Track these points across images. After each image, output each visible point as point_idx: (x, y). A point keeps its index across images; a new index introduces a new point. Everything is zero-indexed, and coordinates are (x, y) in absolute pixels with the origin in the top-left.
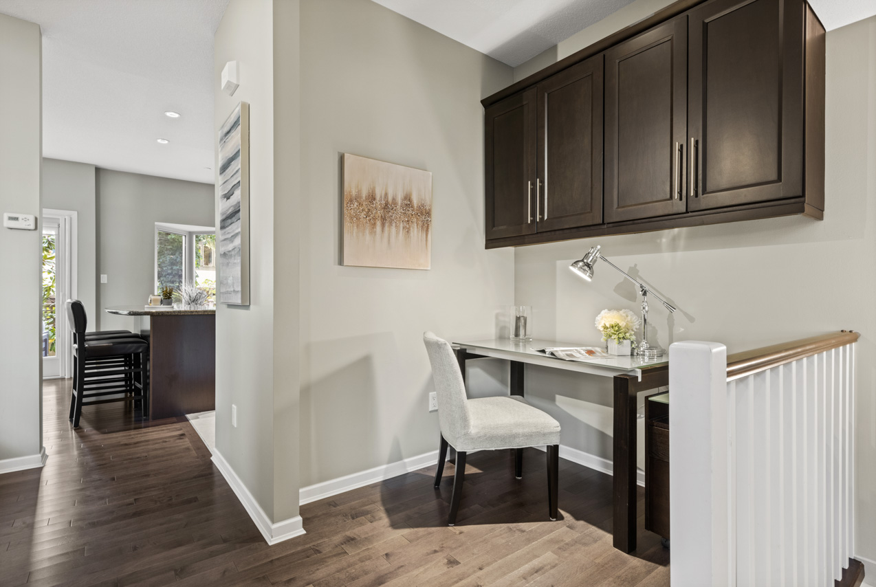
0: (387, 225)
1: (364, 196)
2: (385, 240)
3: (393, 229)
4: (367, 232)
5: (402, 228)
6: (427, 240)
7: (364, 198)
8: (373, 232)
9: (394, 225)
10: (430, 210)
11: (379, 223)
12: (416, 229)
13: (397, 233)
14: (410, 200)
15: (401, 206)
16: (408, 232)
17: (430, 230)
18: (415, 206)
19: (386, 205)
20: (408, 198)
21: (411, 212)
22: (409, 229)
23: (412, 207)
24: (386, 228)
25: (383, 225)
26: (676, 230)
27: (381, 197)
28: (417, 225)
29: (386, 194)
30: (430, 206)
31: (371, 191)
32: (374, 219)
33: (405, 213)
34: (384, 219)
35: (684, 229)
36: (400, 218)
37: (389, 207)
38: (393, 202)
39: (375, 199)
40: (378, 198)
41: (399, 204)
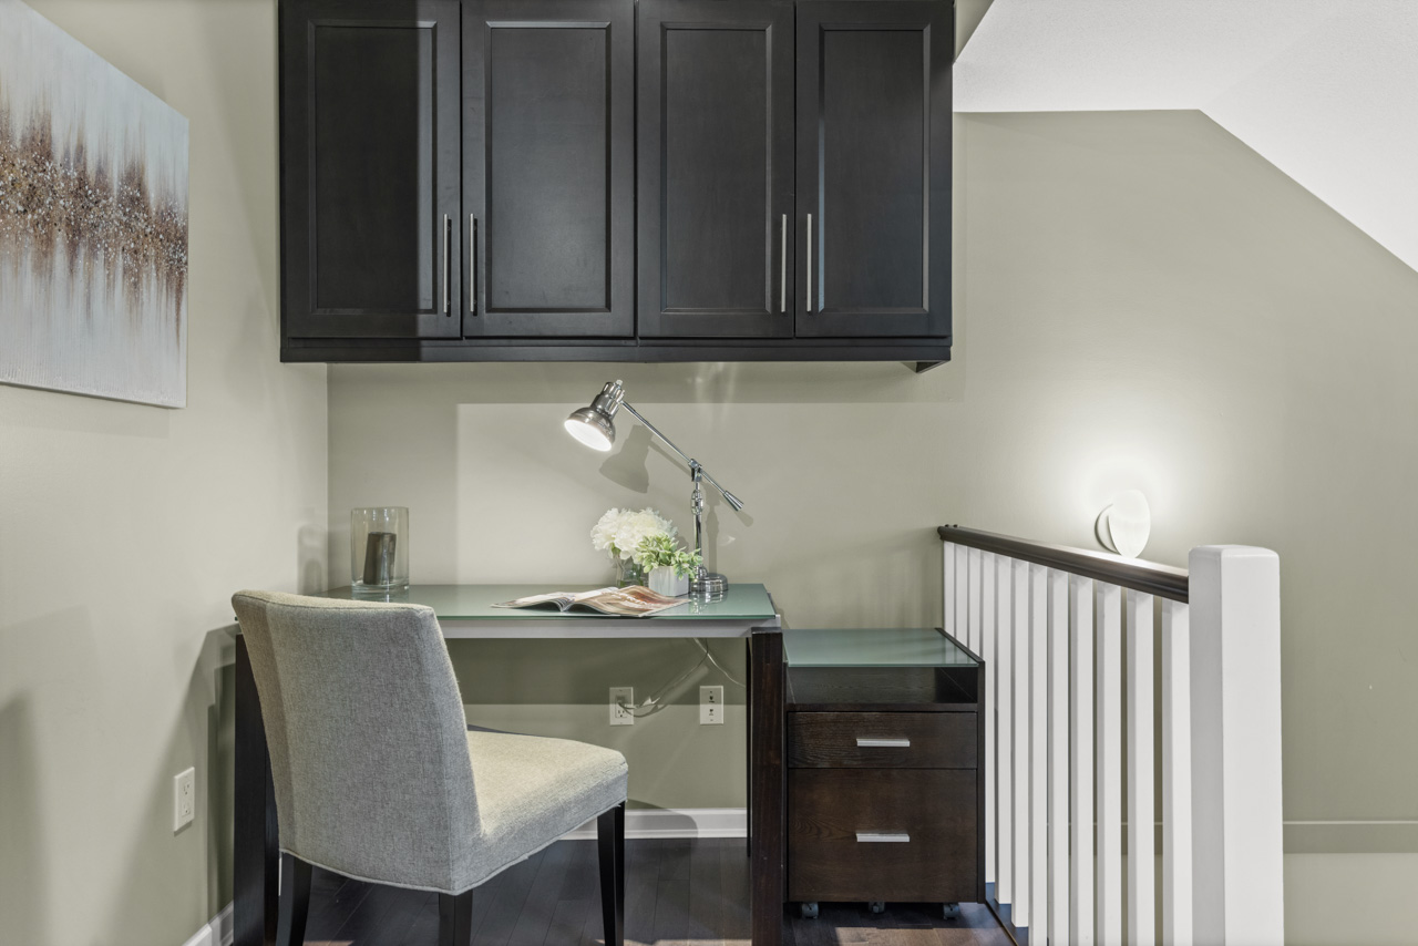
0: (82, 251)
1: (18, 136)
2: (79, 302)
3: (100, 273)
4: (28, 262)
5: (120, 270)
6: (178, 320)
7: (18, 144)
8: (43, 266)
9: (101, 254)
10: (185, 229)
11: (60, 239)
12: (154, 282)
13: (110, 285)
14: (140, 186)
15: (120, 201)
16: (135, 284)
17: (184, 289)
18: (154, 209)
19: (82, 181)
20: (134, 178)
21: (142, 225)
22: (137, 276)
23: (146, 210)
24: (81, 262)
25: (73, 248)
26: (721, 365)
27: (67, 154)
28: (157, 270)
29: (81, 149)
30: (186, 218)
31: (37, 125)
32: (46, 222)
33: (127, 225)
34: (75, 231)
35: (735, 366)
36: (116, 235)
37: (85, 191)
38: (98, 181)
39: (49, 156)
40: (58, 154)
41: (115, 193)
